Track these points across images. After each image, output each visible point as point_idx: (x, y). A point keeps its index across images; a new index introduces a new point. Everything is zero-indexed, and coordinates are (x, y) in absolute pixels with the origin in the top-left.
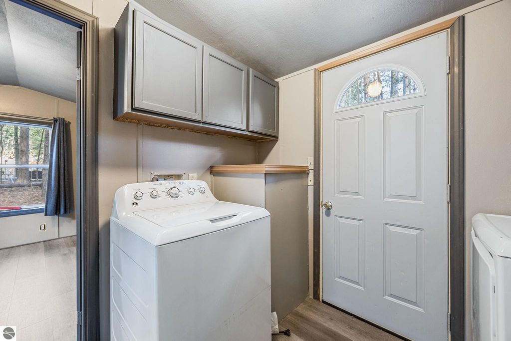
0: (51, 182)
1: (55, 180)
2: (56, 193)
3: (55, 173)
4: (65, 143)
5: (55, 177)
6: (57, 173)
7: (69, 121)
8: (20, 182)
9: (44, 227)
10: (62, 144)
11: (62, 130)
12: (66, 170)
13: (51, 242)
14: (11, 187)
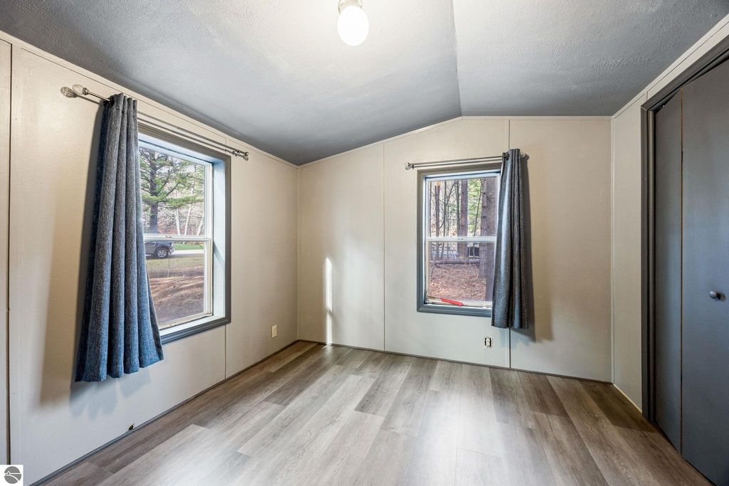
0: (500, 268)
1: (506, 264)
2: (507, 286)
3: (506, 251)
4: (521, 196)
5: (506, 259)
6: (509, 251)
7: (526, 155)
8: (462, 258)
9: (490, 342)
10: (516, 197)
11: (516, 172)
12: (522, 246)
13: (500, 371)
14: (454, 263)
